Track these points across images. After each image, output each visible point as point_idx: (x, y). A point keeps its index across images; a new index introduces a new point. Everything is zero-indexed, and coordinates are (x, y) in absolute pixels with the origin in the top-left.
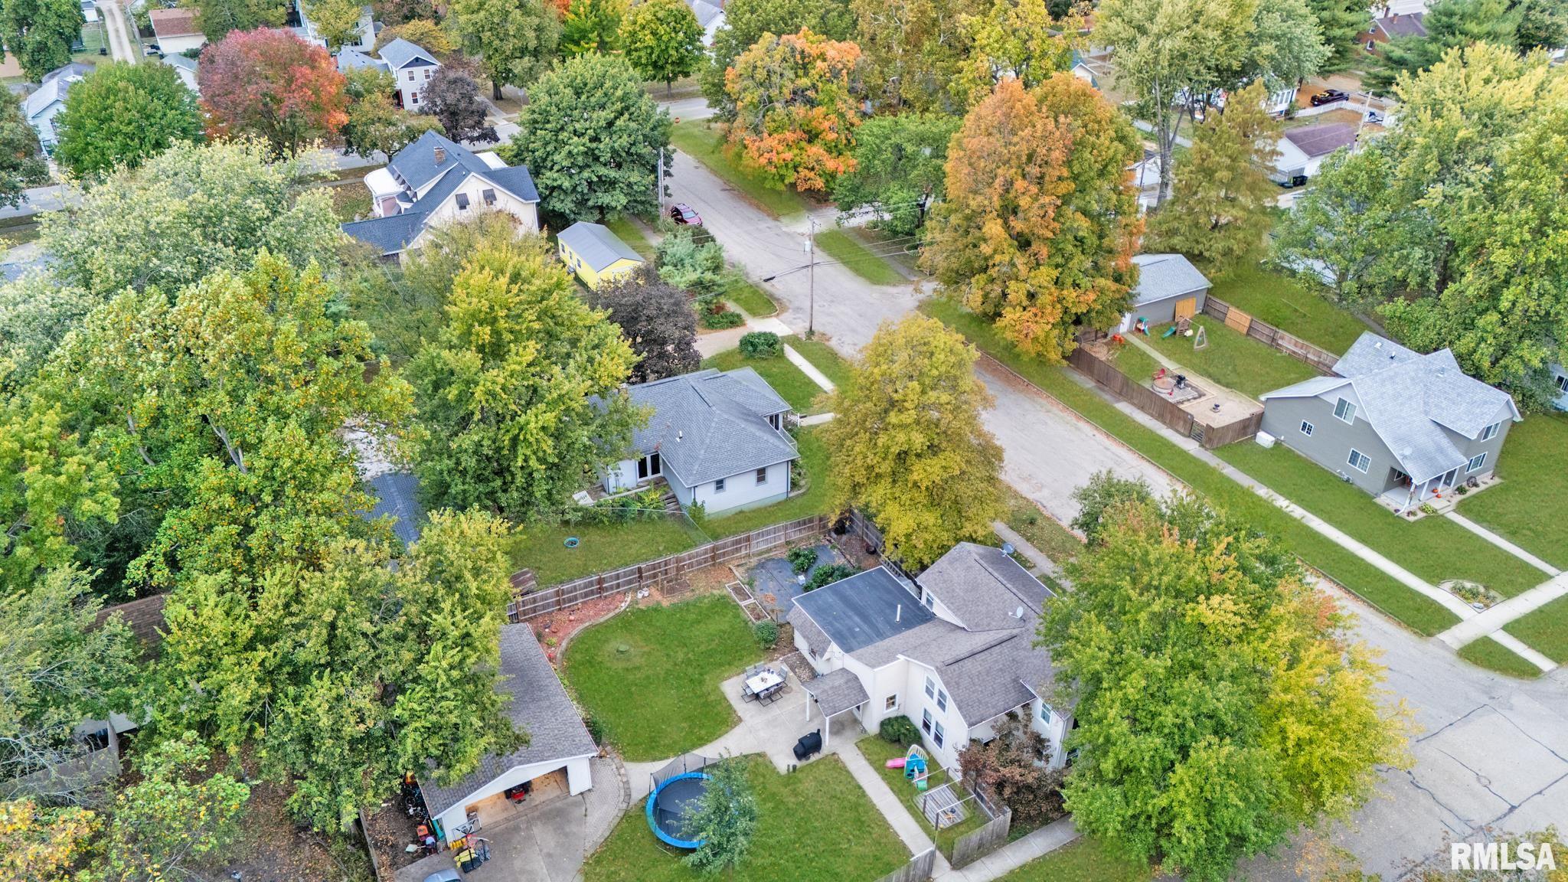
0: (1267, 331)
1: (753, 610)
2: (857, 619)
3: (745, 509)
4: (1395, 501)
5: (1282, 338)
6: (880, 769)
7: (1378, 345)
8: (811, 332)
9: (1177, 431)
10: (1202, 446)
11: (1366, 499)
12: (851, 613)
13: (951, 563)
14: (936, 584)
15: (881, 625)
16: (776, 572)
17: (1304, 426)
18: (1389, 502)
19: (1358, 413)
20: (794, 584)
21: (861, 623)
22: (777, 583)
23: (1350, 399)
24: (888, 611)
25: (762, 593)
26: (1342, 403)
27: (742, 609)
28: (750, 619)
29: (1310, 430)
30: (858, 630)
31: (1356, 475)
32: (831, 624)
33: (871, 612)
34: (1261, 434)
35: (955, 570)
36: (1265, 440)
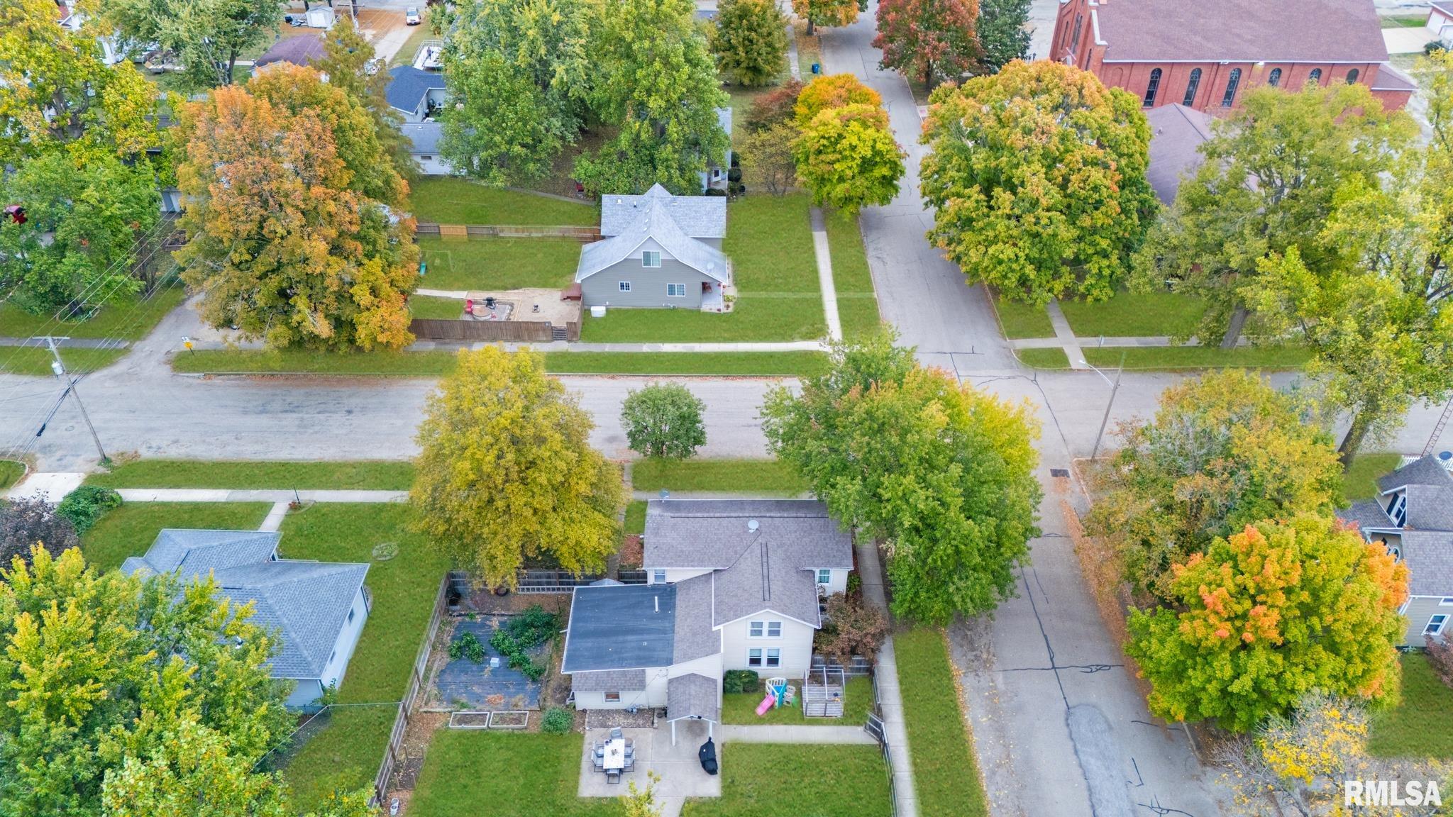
0: (485, 232)
1: (503, 720)
2: (630, 638)
3: (350, 657)
4: (713, 304)
5: (502, 231)
6: (760, 721)
7: (619, 201)
8: (105, 460)
9: (540, 341)
10: (569, 341)
11: (697, 313)
12: (621, 638)
13: (656, 534)
14: (664, 558)
15: (653, 625)
16: (463, 678)
17: (622, 286)
18: (709, 307)
19: (662, 256)
20: (494, 671)
21: (639, 637)
22: (479, 684)
23: (652, 249)
24: (638, 612)
25: (483, 703)
26: (647, 255)
27: (494, 729)
28: (513, 729)
29: (628, 286)
30: (645, 644)
31: (678, 300)
32: (623, 659)
33: (630, 623)
34: (593, 309)
35: (666, 536)
36: (598, 311)
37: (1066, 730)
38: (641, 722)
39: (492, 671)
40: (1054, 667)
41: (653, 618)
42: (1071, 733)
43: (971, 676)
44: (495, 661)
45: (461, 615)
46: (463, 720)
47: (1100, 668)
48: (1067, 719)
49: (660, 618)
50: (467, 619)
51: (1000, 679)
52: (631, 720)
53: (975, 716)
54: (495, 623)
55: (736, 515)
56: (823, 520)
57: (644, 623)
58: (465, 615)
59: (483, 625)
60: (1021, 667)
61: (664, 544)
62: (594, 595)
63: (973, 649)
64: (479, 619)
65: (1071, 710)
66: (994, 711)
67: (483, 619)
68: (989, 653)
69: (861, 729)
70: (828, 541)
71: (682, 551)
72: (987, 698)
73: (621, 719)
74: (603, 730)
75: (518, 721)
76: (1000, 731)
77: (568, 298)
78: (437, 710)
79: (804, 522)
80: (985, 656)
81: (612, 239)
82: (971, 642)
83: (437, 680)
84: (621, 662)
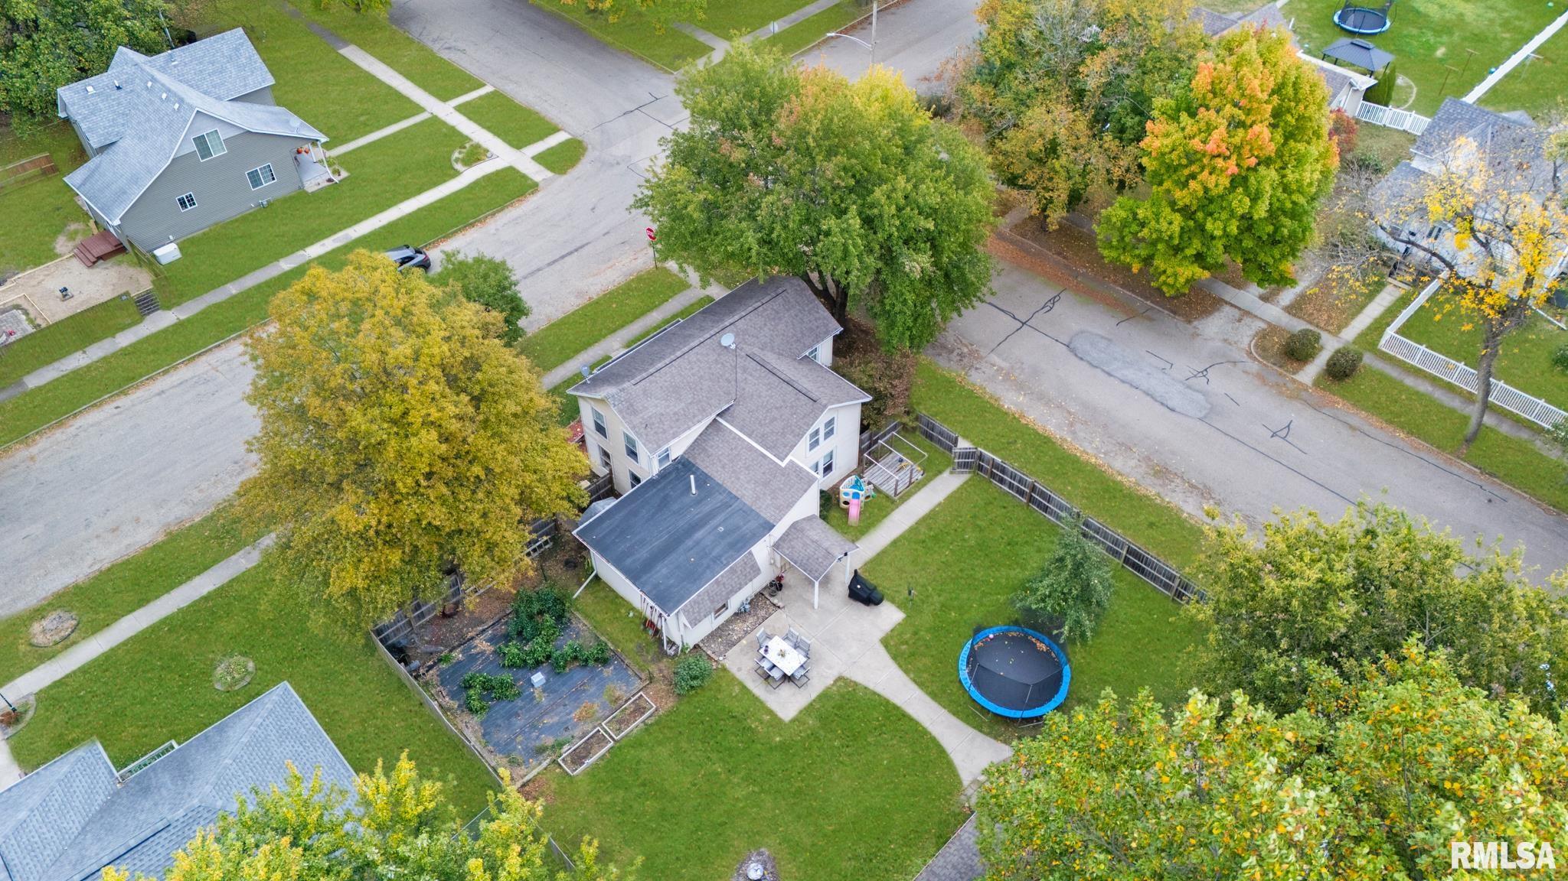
2: (699, 535)
6: (862, 530)
7: (90, 89)
12: (689, 543)
13: (634, 412)
14: (664, 432)
15: (706, 508)
16: (519, 722)
17: (182, 203)
18: (314, 182)
19: (224, 134)
20: (546, 688)
21: (708, 527)
22: (546, 713)
23: (205, 129)
24: (675, 507)
25: (575, 726)
26: (200, 141)
27: (621, 739)
28: (643, 722)
29: (191, 200)
30: (721, 529)
31: (269, 190)
32: (718, 557)
33: (681, 523)
34: (158, 252)
35: (647, 408)
36: (168, 252)
37: (1084, 363)
38: (762, 613)
39: (544, 691)
40: (1023, 324)
41: (698, 501)
42: (1091, 364)
43: (973, 372)
44: (538, 678)
45: (430, 668)
46: (577, 758)
47: (1053, 301)
48: (1076, 355)
49: (706, 497)
50: (443, 666)
51: (994, 358)
52: (751, 620)
53: (1011, 401)
54: (482, 645)
55: (697, 342)
56: (779, 297)
57: (695, 513)
58: (435, 664)
59: (472, 658)
60: (1001, 339)
61: (650, 417)
62: (604, 525)
63: (951, 351)
64: (458, 655)
65: (1072, 346)
66: (1020, 387)
67: (463, 652)
68: (966, 346)
69: (946, 474)
70: (800, 315)
71: (675, 414)
72: (1003, 380)
73: (739, 627)
74: (736, 648)
75: (639, 710)
76: (1041, 397)
77: (99, 258)
78: (535, 772)
79: (766, 310)
80: (966, 350)
81: (113, 148)
82: (944, 347)
83: (491, 748)
84: (717, 562)
